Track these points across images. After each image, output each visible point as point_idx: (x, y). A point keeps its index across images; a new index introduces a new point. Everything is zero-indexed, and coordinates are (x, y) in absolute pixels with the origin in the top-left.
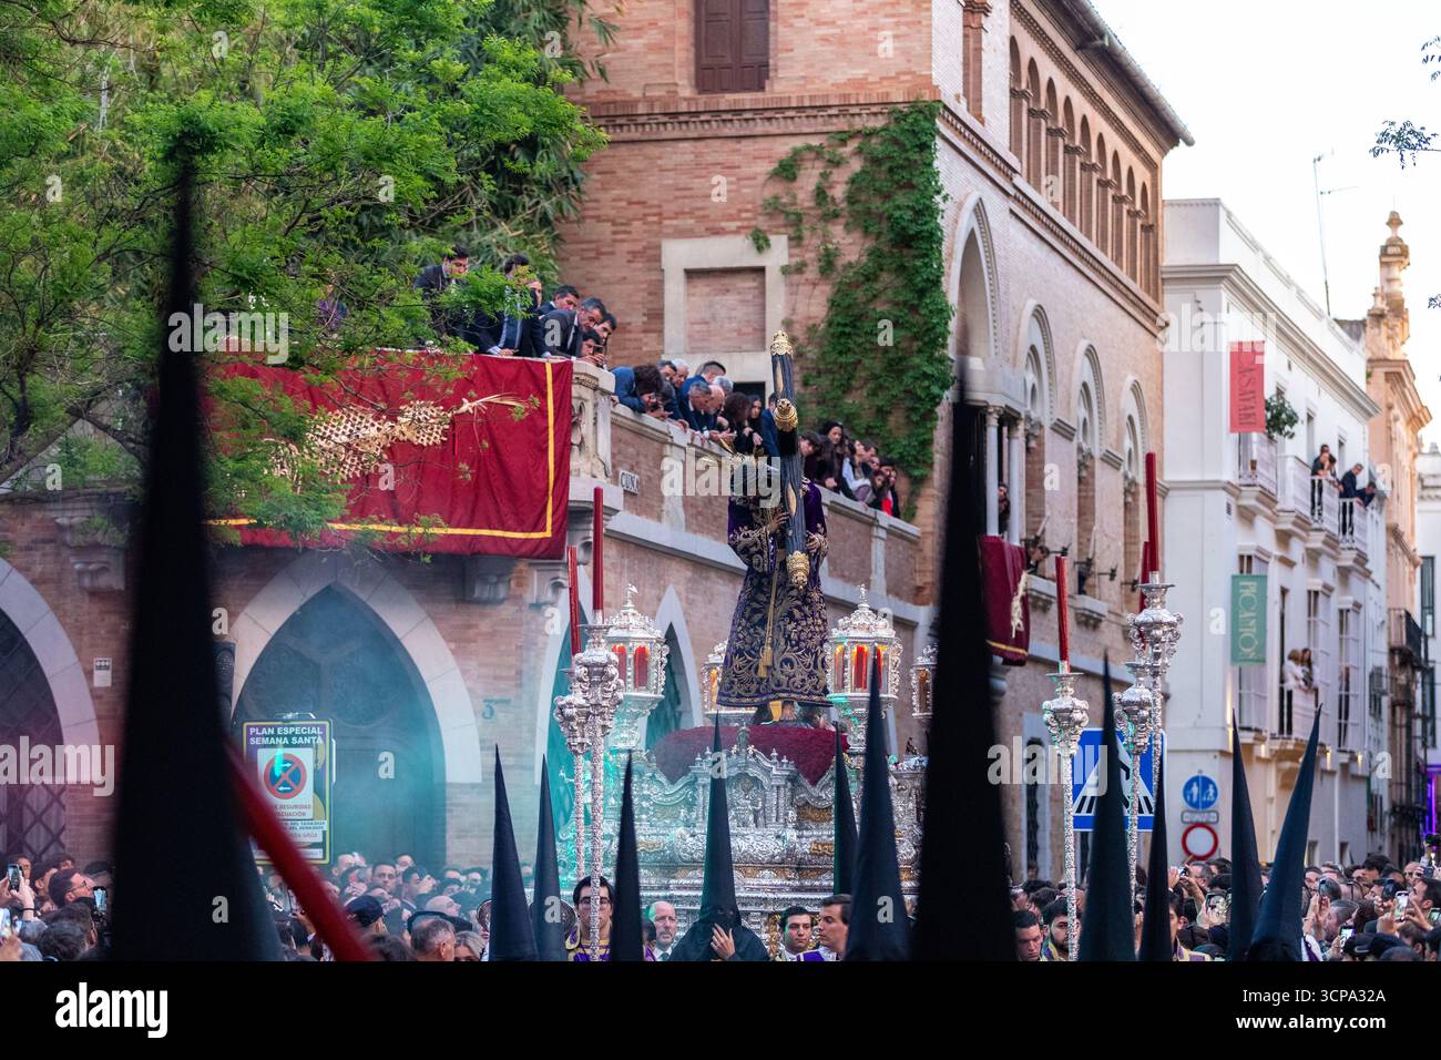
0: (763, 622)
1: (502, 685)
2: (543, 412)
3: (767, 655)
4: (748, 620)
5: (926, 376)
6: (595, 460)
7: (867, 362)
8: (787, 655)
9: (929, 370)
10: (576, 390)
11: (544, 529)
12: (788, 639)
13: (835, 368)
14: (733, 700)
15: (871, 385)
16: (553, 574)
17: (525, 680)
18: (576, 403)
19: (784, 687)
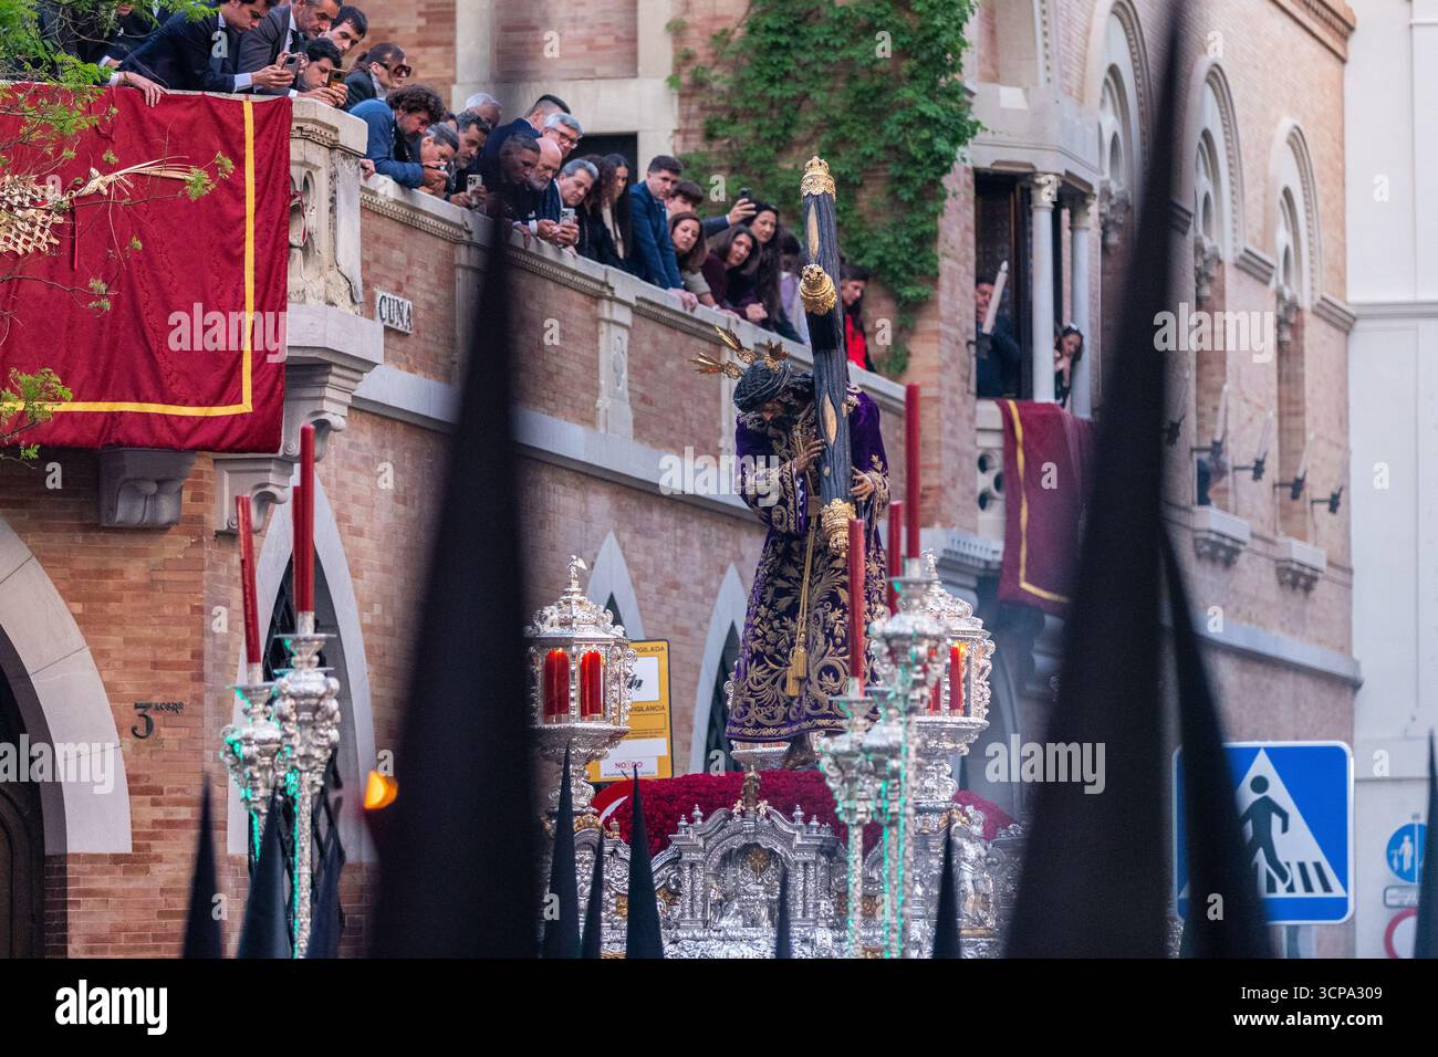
0: (792, 611)
1: (167, 677)
2: (234, 188)
3: (798, 659)
4: (770, 607)
5: (925, 121)
6: (332, 275)
7: (819, 97)
8: (828, 660)
9: (931, 110)
10: (297, 150)
11: (238, 400)
12: (830, 635)
13: (763, 108)
14: (750, 732)
15: (826, 137)
16: (258, 479)
17: (208, 668)
18: (297, 173)
19: (825, 710)
